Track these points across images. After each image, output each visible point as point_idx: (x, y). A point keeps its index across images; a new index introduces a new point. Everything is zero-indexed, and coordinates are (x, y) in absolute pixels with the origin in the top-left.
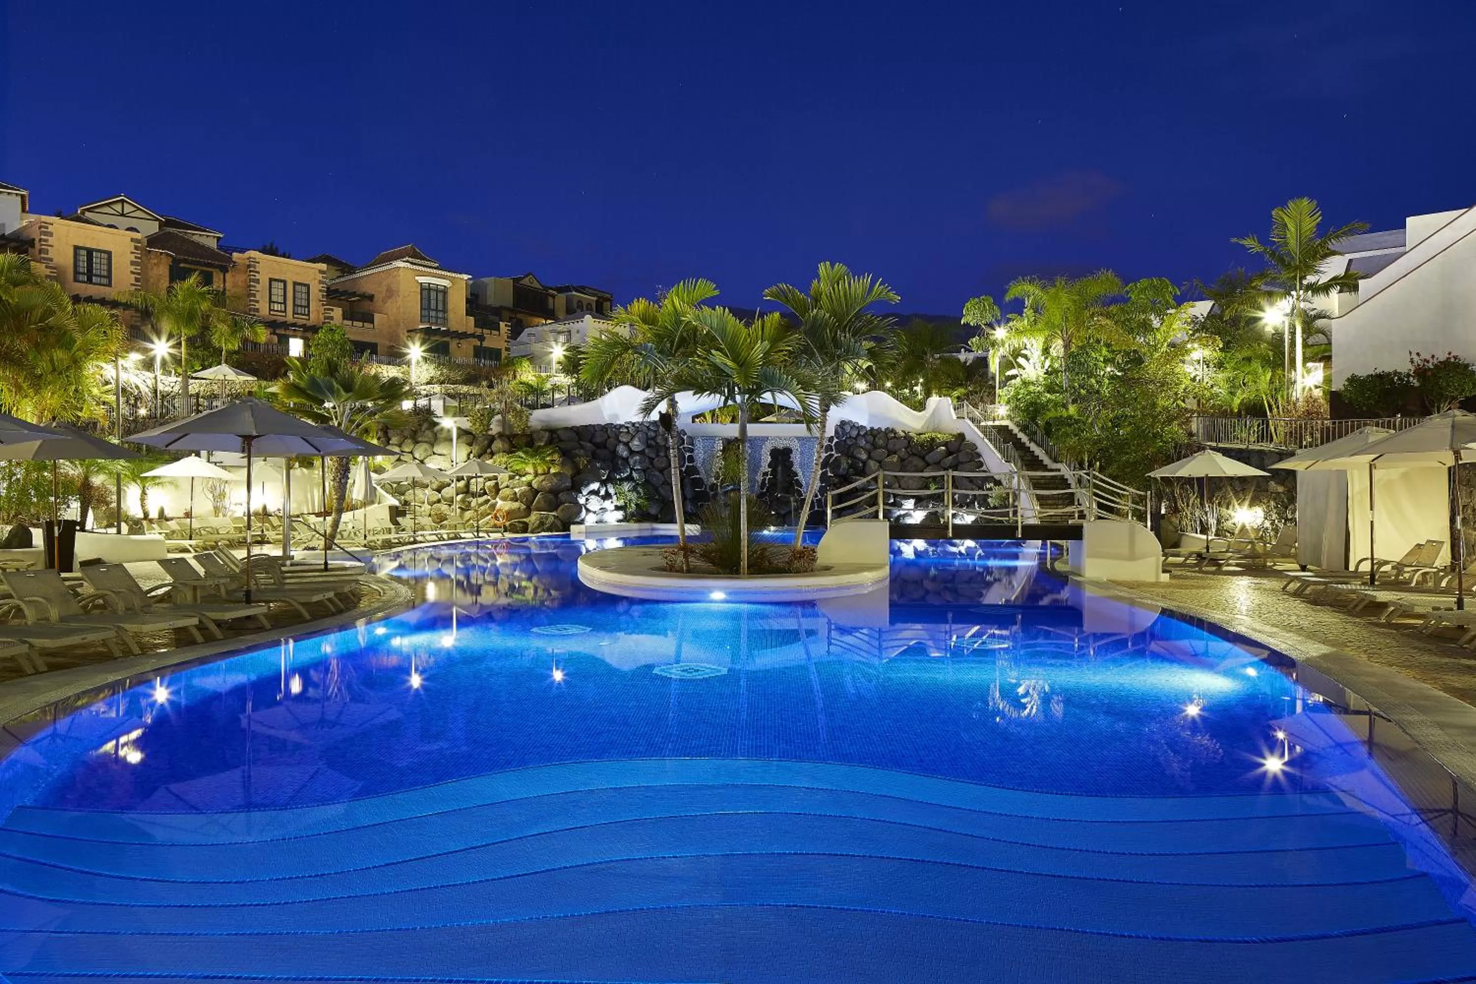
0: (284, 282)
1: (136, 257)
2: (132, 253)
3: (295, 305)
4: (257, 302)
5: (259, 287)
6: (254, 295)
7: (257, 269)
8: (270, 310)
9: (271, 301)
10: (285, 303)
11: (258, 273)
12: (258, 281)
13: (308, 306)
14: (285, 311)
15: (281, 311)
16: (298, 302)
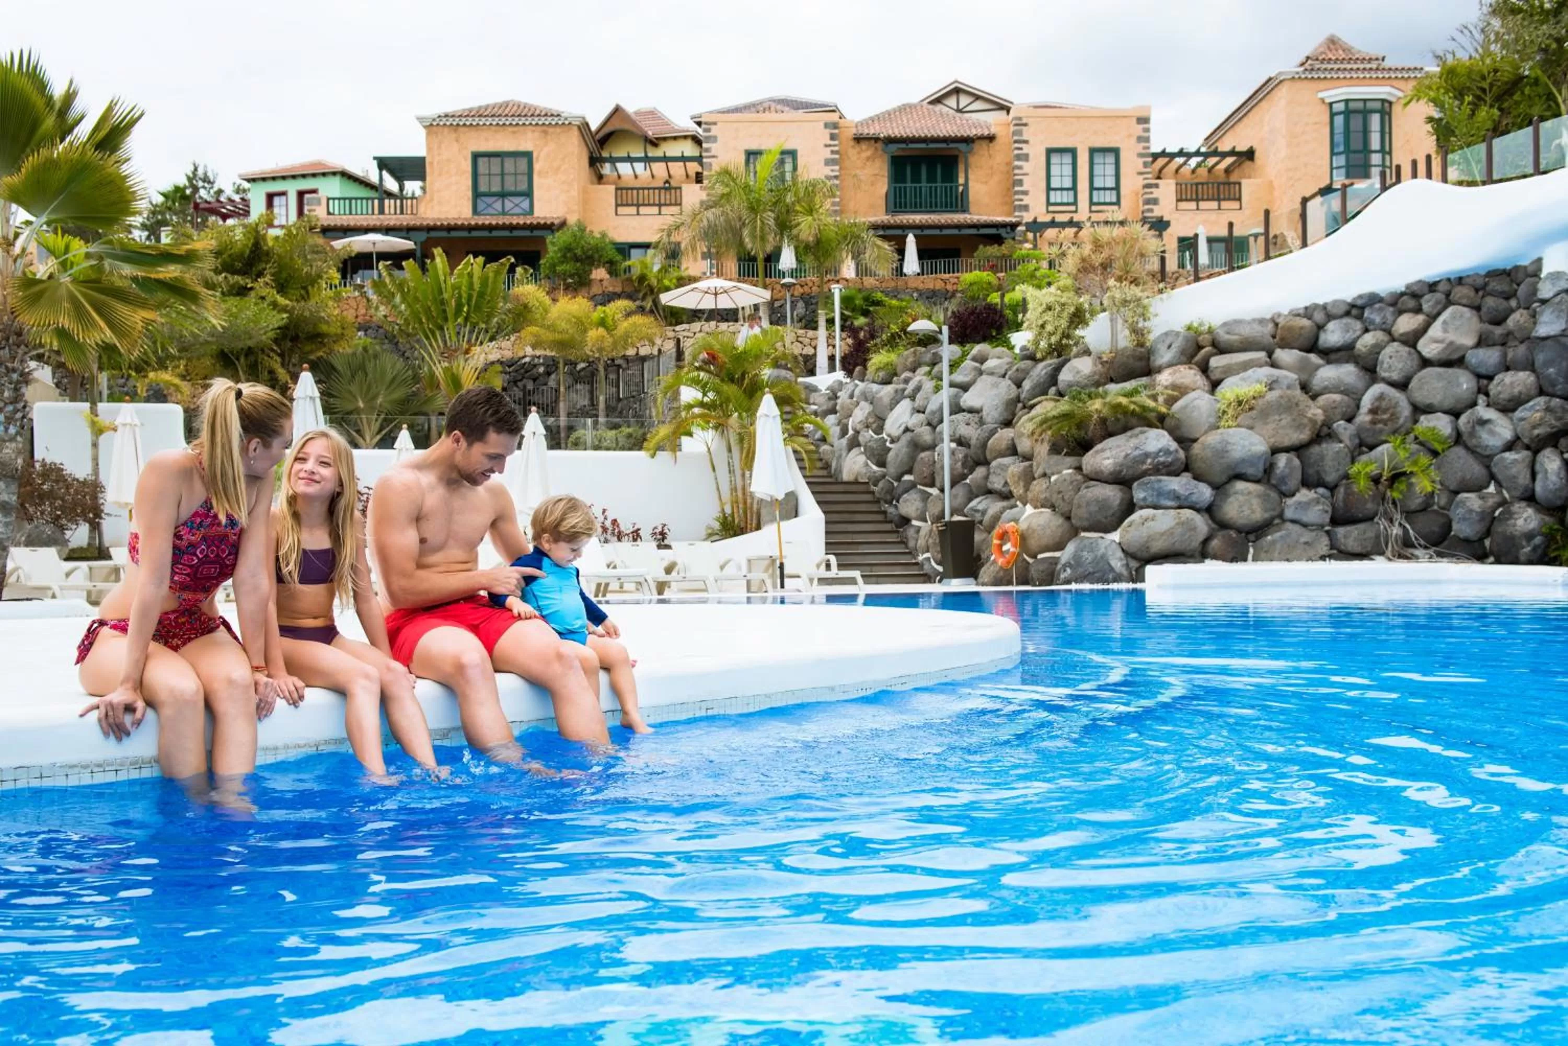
0: (1073, 152)
1: (833, 152)
2: (826, 146)
3: (1092, 188)
4: (1025, 193)
5: (1027, 166)
6: (1020, 183)
7: (1025, 138)
8: (1049, 203)
9: (1049, 189)
10: (1074, 188)
11: (1026, 142)
12: (1026, 158)
13: (1117, 188)
14: (1075, 203)
15: (1068, 204)
16: (1098, 183)
